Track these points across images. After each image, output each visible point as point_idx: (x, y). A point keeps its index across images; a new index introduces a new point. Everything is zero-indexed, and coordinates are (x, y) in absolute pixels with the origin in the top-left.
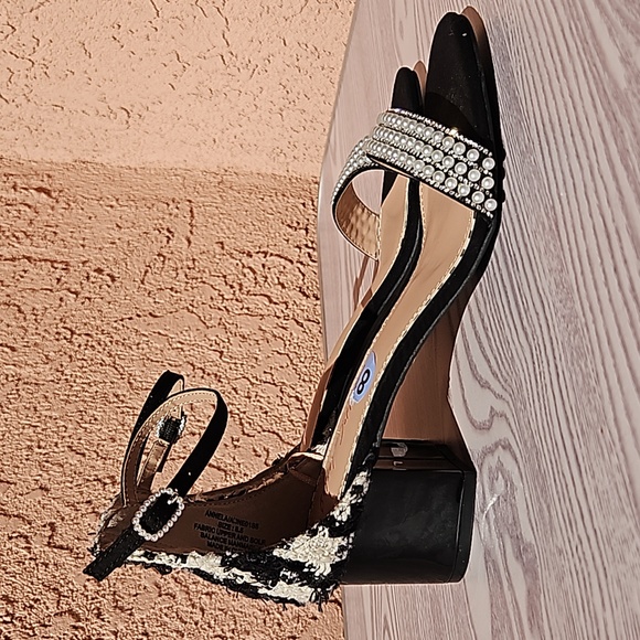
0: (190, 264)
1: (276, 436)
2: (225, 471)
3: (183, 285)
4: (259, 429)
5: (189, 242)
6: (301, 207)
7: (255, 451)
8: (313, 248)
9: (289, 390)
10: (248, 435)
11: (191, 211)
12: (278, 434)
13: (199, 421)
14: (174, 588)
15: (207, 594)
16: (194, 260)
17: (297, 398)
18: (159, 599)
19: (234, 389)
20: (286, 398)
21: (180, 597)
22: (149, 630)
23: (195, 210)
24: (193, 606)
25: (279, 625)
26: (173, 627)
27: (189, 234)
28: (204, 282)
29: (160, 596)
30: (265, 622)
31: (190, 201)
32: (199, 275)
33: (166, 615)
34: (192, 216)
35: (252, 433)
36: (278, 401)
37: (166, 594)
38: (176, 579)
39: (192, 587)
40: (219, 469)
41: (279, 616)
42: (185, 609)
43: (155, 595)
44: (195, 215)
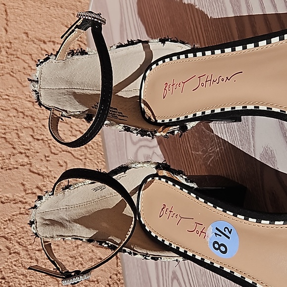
0: (8, 45)
1: (70, 154)
2: (42, 176)
3: (5, 58)
4: (60, 150)
5: (6, 31)
6: (72, 15)
7: (59, 163)
8: (81, 41)
9: (75, 127)
10: (55, 154)
11: (6, 11)
12: (71, 153)
13: (23, 145)
14: (18, 248)
15: (38, 250)
16: (10, 43)
17: (80, 131)
18: (10, 256)
19: (43, 125)
20: (74, 131)
21: (23, 253)
22: (6, 276)
23: (8, 11)
24: (31, 258)
25: (82, 264)
26: (20, 273)
27: (6, 26)
28: (18, 57)
29: (10, 254)
30: (74, 264)
31: (4, 4)
32: (14, 53)
33: (15, 265)
34: (7, 14)
35: (56, 152)
36: (70, 133)
37: (14, 253)
38: (19, 243)
39: (29, 247)
40: (39, 174)
41: (81, 259)
42: (27, 260)
43: (7, 254)
44: (9, 14)
